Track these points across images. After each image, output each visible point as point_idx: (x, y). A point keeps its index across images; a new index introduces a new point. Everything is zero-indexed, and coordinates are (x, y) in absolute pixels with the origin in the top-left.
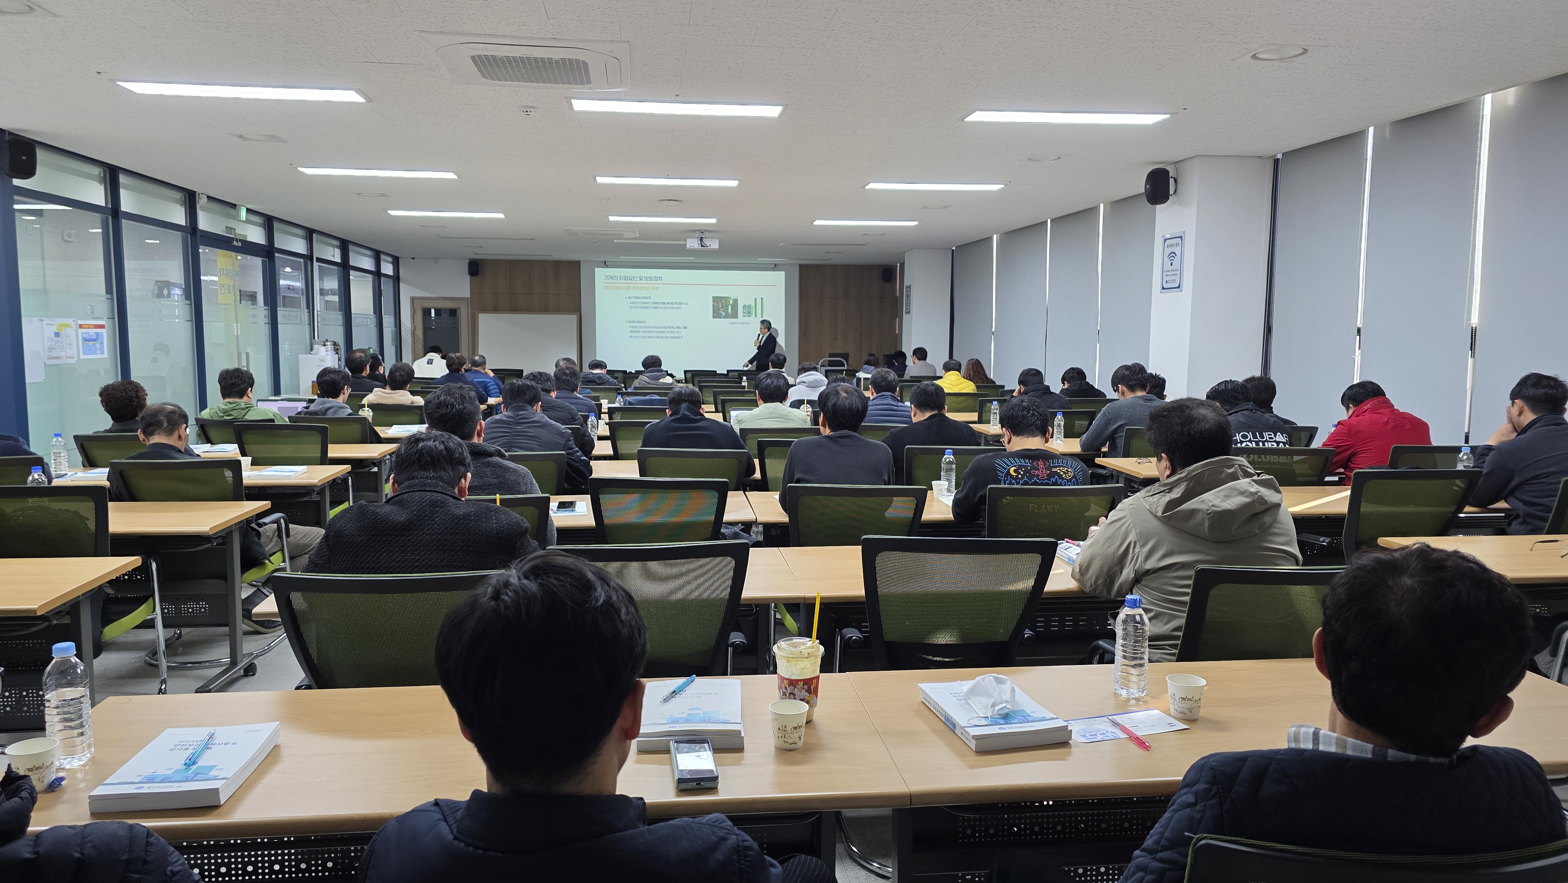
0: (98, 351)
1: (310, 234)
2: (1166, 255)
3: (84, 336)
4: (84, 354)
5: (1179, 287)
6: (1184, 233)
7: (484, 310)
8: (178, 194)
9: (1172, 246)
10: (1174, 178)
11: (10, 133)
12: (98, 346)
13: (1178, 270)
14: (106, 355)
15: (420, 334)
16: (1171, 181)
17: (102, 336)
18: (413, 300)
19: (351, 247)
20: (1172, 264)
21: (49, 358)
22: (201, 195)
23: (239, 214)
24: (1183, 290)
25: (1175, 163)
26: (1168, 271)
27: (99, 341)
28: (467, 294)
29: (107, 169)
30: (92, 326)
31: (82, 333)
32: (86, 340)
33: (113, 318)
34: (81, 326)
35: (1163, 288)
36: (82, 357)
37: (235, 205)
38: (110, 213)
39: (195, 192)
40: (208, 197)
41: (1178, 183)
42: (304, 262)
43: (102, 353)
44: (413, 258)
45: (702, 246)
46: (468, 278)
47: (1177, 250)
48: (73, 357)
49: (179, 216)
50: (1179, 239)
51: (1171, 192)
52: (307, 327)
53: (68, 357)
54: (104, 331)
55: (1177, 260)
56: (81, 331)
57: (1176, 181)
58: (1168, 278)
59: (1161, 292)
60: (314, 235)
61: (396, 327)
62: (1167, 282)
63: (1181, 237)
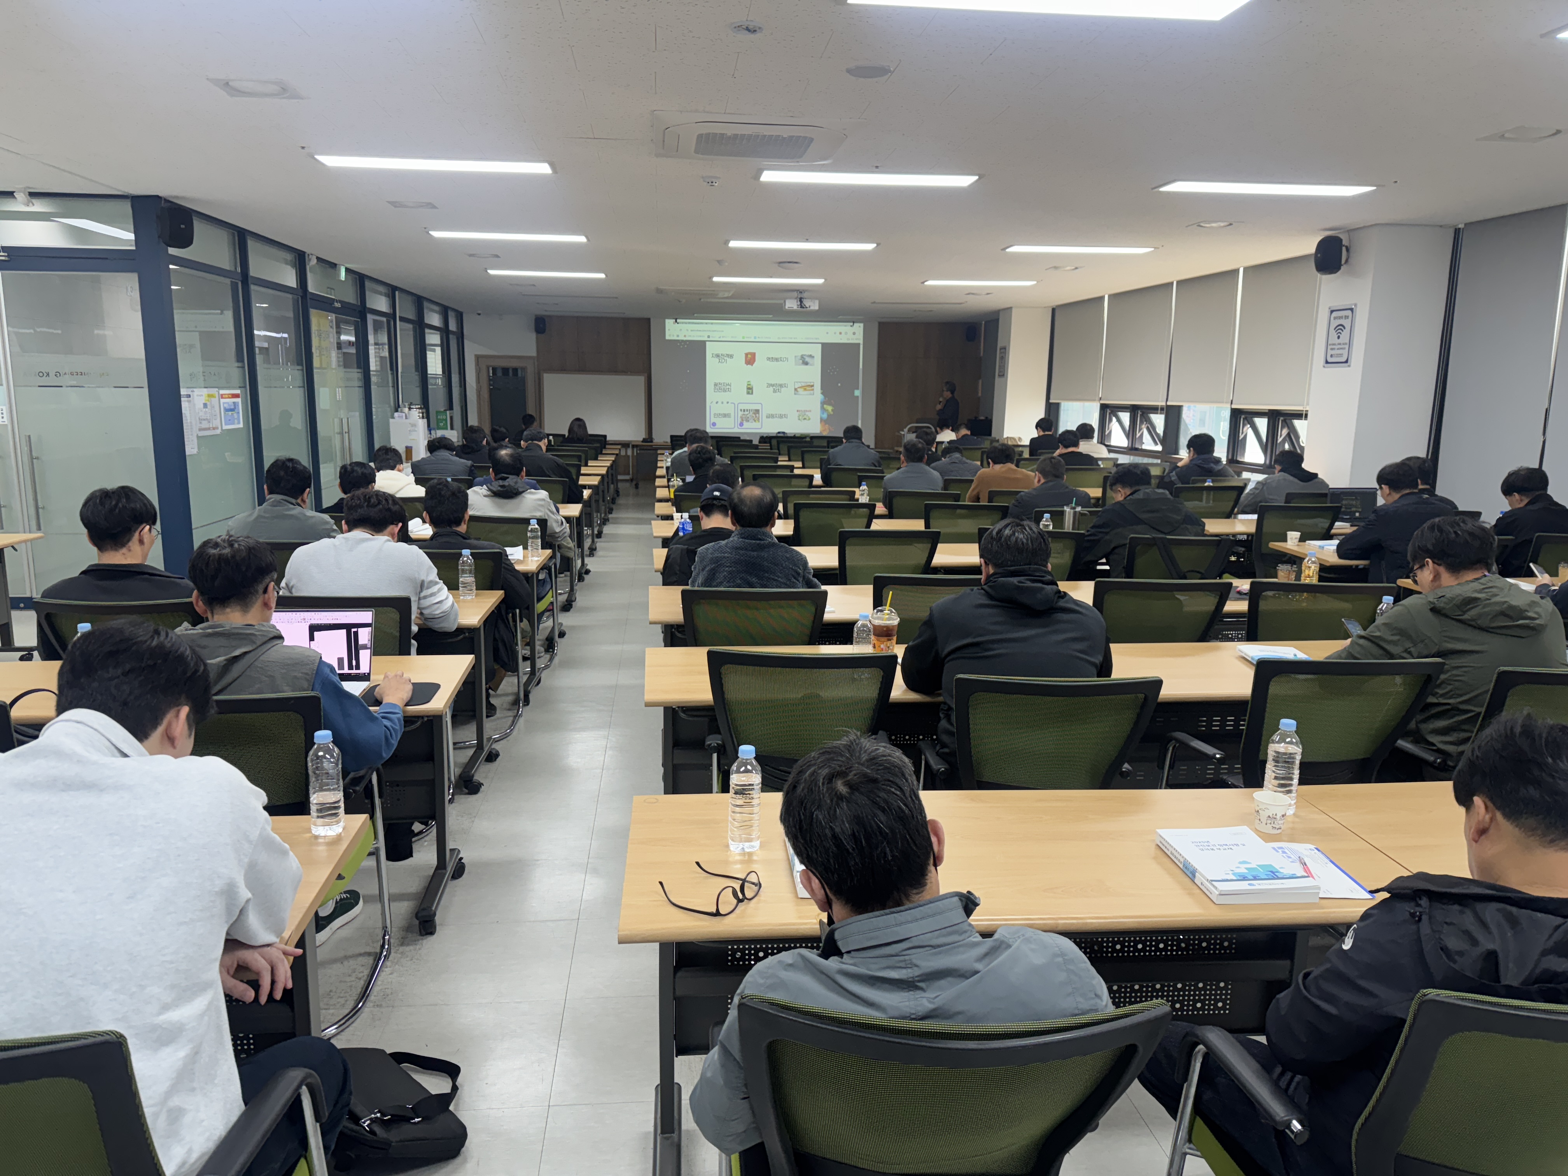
0: (236, 421)
1: (392, 291)
2: (1332, 328)
3: (225, 405)
4: (226, 425)
5: (1346, 362)
6: (1356, 305)
7: (551, 370)
8: (288, 255)
9: (1341, 318)
10: (1347, 247)
11: (167, 201)
12: (235, 415)
13: (1346, 344)
14: (241, 425)
15: (486, 395)
16: (1344, 249)
17: (238, 406)
18: (478, 358)
19: (426, 304)
20: (1339, 337)
21: (200, 430)
22: (310, 256)
23: (339, 275)
24: (1352, 364)
25: (1348, 231)
26: (1334, 344)
27: (236, 410)
28: (533, 353)
29: (236, 233)
30: (230, 396)
31: (224, 403)
32: (226, 410)
33: (245, 387)
34: (222, 396)
35: (1327, 362)
36: (225, 427)
37: (335, 265)
38: (241, 279)
39: (304, 253)
40: (318, 258)
41: (1351, 250)
42: (387, 320)
43: (239, 423)
44: (479, 314)
45: (802, 307)
46: (533, 336)
47: (1347, 323)
48: (217, 428)
49: (290, 279)
50: (1350, 312)
51: (1343, 261)
52: (391, 389)
53: (214, 429)
54: (239, 400)
55: (1345, 335)
56: (222, 401)
57: (1348, 250)
58: (1333, 352)
59: (1324, 367)
60: (397, 293)
61: (460, 386)
62: (1331, 356)
63: (1352, 310)
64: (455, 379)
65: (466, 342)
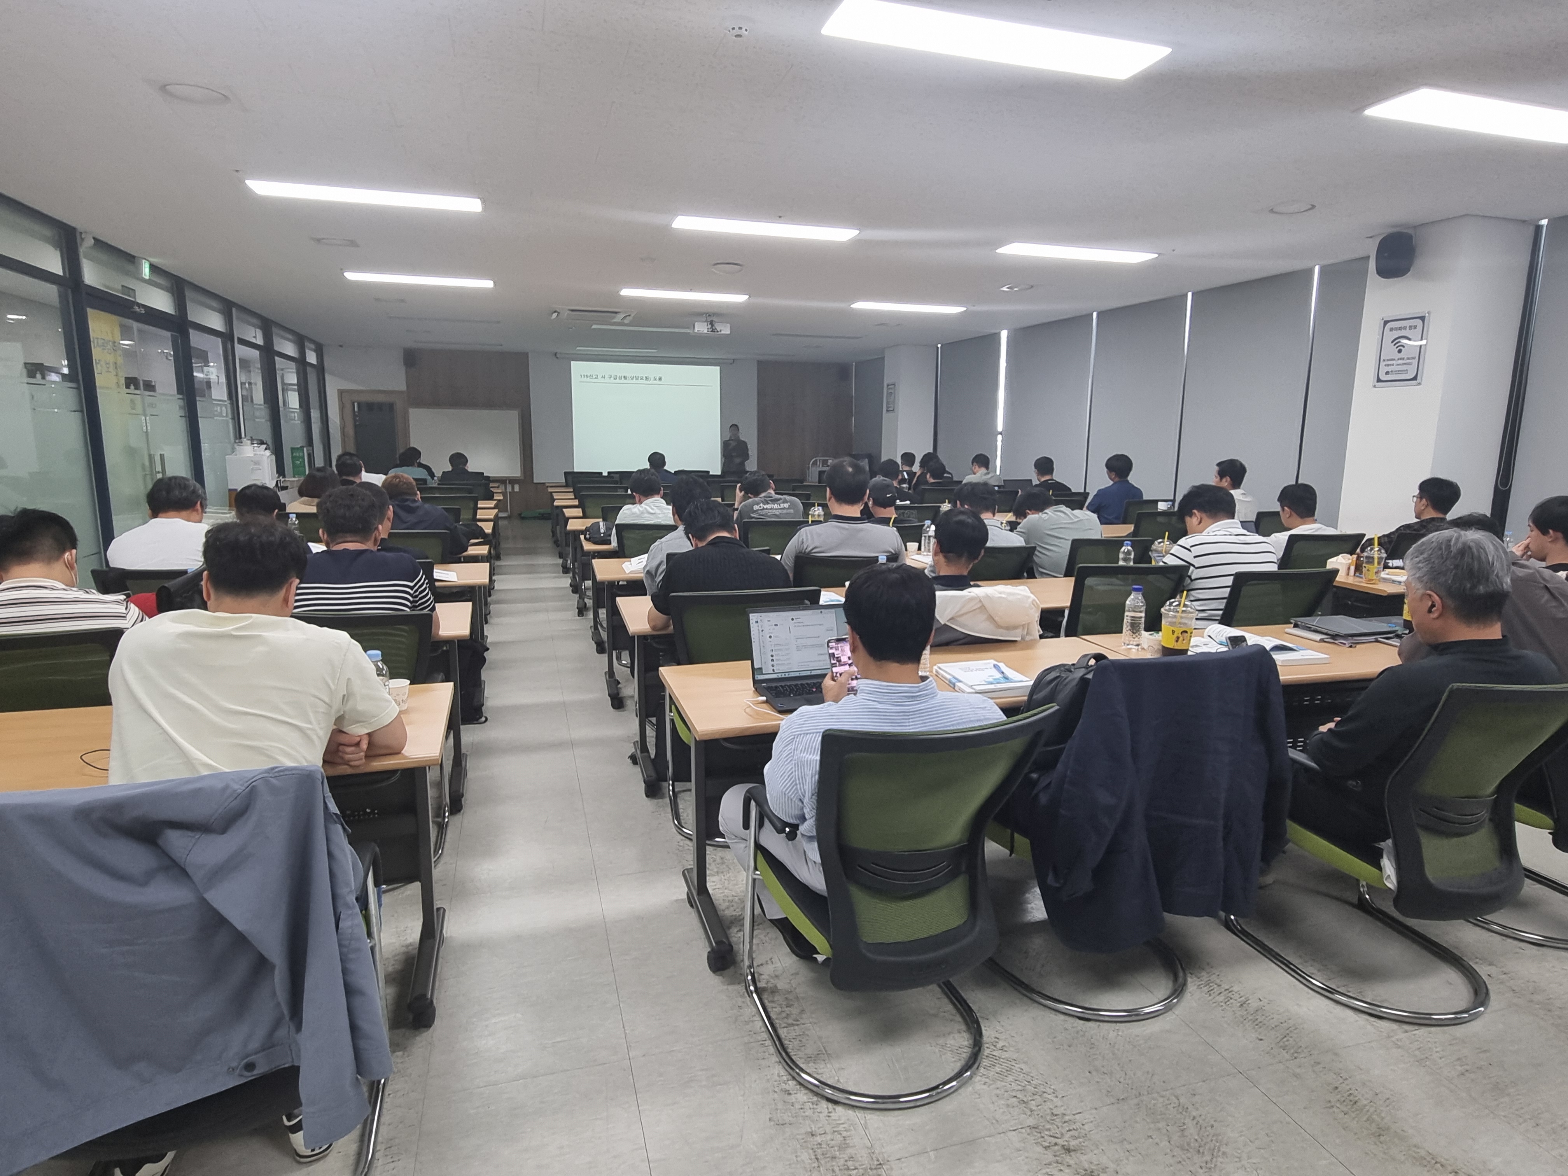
1: (227, 306)
2: (1387, 341)
5: (1414, 379)
6: (1429, 312)
8: (51, 230)
9: (1402, 328)
13: (1414, 358)
18: (341, 393)
19: (273, 328)
20: (1400, 350)
22: (84, 236)
23: (138, 270)
24: (1426, 381)
25: (1419, 225)
26: (1392, 360)
28: (403, 387)
35: (1379, 380)
37: (132, 256)
39: (75, 229)
40: (96, 241)
42: (223, 341)
44: (341, 346)
46: (402, 369)
47: (1413, 334)
49: (52, 263)
50: (1419, 319)
51: (1415, 263)
52: (232, 421)
58: (1389, 369)
59: (1375, 386)
60: (234, 310)
62: (1387, 373)
63: (1422, 318)
64: (315, 415)
65: (328, 378)
